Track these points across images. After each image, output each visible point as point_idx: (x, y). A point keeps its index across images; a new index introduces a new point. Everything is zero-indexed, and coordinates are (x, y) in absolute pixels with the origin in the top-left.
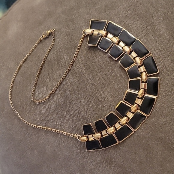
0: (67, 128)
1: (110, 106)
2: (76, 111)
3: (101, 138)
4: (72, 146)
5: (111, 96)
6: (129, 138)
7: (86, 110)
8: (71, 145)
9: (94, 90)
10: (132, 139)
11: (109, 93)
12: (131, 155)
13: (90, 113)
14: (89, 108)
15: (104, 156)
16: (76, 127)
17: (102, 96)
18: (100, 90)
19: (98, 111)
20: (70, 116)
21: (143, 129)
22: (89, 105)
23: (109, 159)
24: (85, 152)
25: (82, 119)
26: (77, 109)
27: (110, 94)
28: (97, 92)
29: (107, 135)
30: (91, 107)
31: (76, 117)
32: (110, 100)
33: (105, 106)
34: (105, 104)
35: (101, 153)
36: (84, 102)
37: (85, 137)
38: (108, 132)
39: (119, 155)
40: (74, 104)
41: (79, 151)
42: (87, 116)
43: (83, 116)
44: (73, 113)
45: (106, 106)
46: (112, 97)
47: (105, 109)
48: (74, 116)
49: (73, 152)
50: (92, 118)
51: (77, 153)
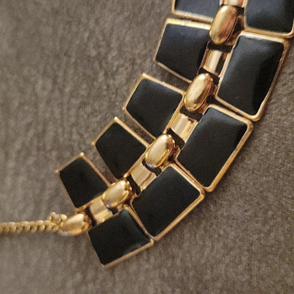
0: (21, 206)
1: (133, 63)
2: (27, 130)
3: (136, 199)
4: (54, 265)
5: (127, 25)
6: (243, 160)
7: (57, 111)
8: (49, 262)
9: (64, 29)
10: (252, 160)
11: (119, 14)
12: (270, 231)
13: (73, 120)
14: (66, 99)
15: (169, 270)
16: (43, 189)
17: (98, 39)
18: (84, 20)
19: (99, 97)
20: (17, 160)
21: (284, 100)
22: (61, 91)
23: (191, 274)
24: (101, 276)
25: (54, 153)
26: (31, 124)
27: (121, 18)
28: (77, 33)
29: (154, 176)
30: (72, 95)
31: (34, 153)
32: (128, 38)
33: (117, 70)
34: (116, 63)
35: (152, 260)
36: (44, 88)
37: (79, 213)
38: (151, 162)
39: (225, 246)
40: (18, 108)
41: (79, 276)
42: (66, 135)
43: (55, 140)
44: (23, 144)
45: (121, 69)
46: (134, 25)
47: (121, 78)
48: (29, 154)
49: (63, 287)
50: (86, 136)
51: (76, 287)
